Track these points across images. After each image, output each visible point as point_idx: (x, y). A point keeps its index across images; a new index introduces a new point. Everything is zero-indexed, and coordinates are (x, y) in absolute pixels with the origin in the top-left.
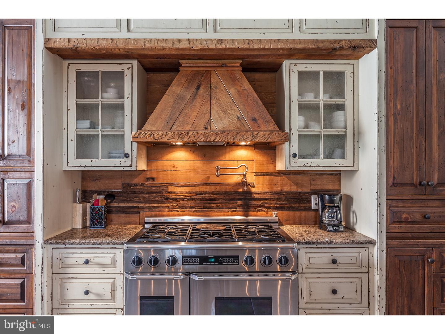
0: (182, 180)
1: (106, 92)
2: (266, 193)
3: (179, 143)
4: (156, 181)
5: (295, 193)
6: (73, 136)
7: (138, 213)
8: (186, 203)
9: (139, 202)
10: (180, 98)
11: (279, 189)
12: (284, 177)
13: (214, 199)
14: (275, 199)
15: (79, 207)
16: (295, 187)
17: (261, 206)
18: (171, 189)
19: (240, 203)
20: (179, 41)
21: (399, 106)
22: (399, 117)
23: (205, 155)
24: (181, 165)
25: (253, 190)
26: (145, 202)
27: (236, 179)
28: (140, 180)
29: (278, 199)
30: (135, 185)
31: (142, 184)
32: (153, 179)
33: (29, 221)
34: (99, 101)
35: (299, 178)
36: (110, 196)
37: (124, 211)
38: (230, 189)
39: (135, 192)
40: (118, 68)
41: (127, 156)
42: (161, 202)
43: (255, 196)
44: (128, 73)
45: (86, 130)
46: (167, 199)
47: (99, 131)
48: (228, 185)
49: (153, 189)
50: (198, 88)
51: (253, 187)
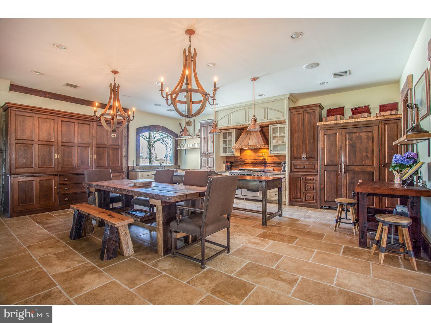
0: (249, 158)
1: (229, 137)
2: (271, 162)
3: (247, 148)
4: (242, 159)
5: (279, 162)
6: (222, 148)
7: (238, 167)
8: (250, 165)
9: (238, 164)
10: (243, 137)
11: (274, 161)
12: (276, 157)
13: (257, 164)
14: (273, 164)
15: (224, 165)
16: (279, 160)
17: (269, 166)
18: (246, 161)
19: (263, 164)
20: (241, 125)
21: (296, 136)
22: (296, 139)
23: (254, 151)
24: (249, 154)
25: (267, 161)
26: (240, 164)
27: (262, 158)
28: (239, 158)
29: (274, 164)
30: (238, 160)
31: (239, 160)
32: (242, 158)
33: (213, 167)
34: (227, 139)
35: (280, 157)
36: (232, 163)
37: (235, 167)
38: (261, 161)
39: (237, 162)
40: (231, 131)
41: (233, 152)
42: (244, 164)
43: (268, 163)
44: (233, 132)
45: (225, 146)
46: (245, 163)
47: (227, 147)
48: (260, 160)
49: (242, 161)
50: (247, 135)
51: (267, 160)
